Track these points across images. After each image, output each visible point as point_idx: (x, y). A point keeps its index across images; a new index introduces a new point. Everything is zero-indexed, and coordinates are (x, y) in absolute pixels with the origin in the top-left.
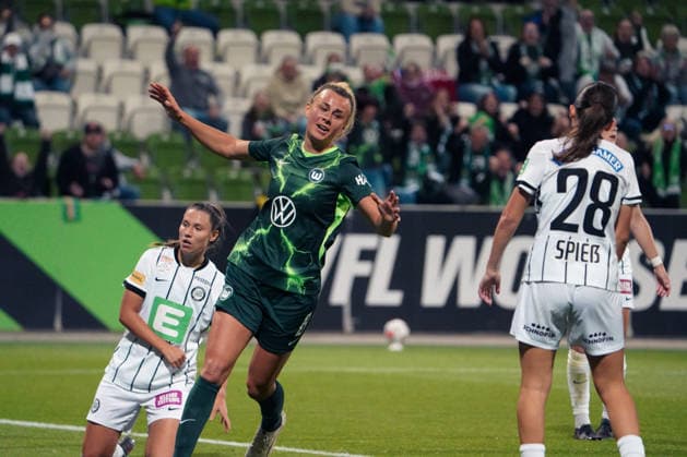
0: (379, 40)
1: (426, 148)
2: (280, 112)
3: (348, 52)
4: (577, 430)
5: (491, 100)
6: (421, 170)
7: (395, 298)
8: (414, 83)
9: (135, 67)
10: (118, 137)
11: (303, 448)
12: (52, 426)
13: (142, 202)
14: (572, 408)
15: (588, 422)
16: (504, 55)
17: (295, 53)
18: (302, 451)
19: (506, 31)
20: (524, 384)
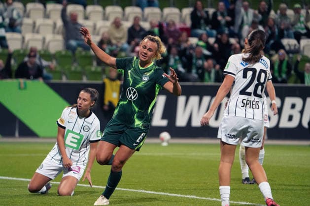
0: (157, 10)
1: (177, 57)
2: (114, 41)
3: (143, 15)
4: (243, 180)
5: (204, 36)
6: (175, 67)
7: (164, 123)
8: (172, 29)
9: (50, 22)
10: (42, 52)
11: (125, 188)
12: (14, 179)
13: (54, 81)
14: (241, 170)
15: (248, 176)
16: (211, 17)
17: (120, 16)
18: (124, 189)
19: (212, 6)
20: (222, 160)
